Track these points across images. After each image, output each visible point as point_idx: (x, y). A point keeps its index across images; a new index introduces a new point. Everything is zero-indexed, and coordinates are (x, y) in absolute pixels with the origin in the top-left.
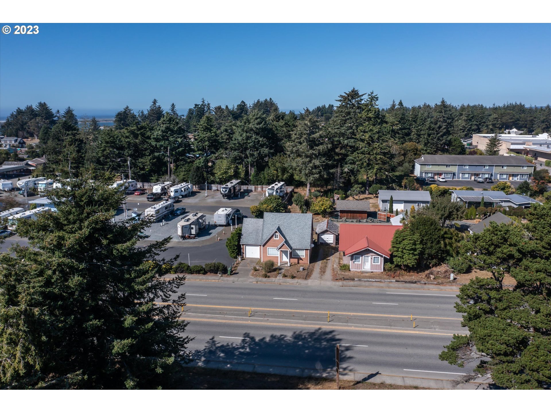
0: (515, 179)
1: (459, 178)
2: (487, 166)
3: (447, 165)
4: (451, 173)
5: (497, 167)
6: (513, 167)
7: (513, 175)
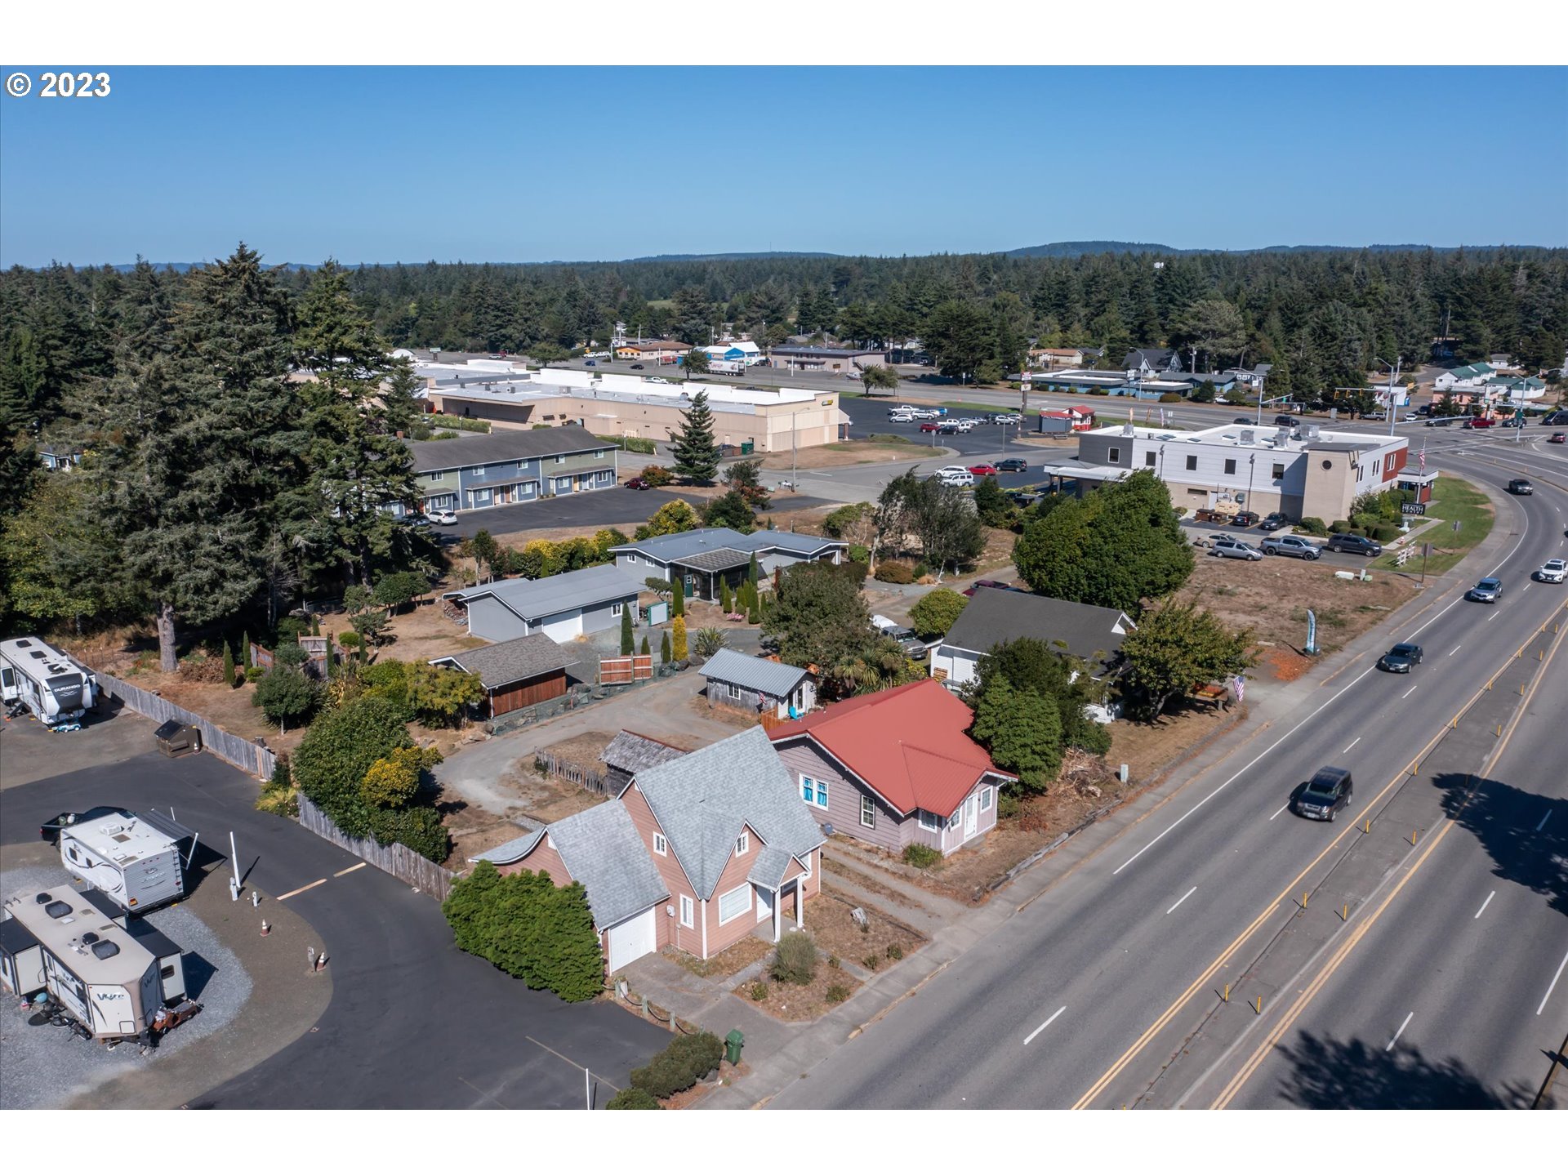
0: (586, 485)
1: (467, 505)
2: (524, 461)
3: (433, 474)
4: (449, 495)
5: (546, 461)
6: (576, 458)
7: (581, 478)
